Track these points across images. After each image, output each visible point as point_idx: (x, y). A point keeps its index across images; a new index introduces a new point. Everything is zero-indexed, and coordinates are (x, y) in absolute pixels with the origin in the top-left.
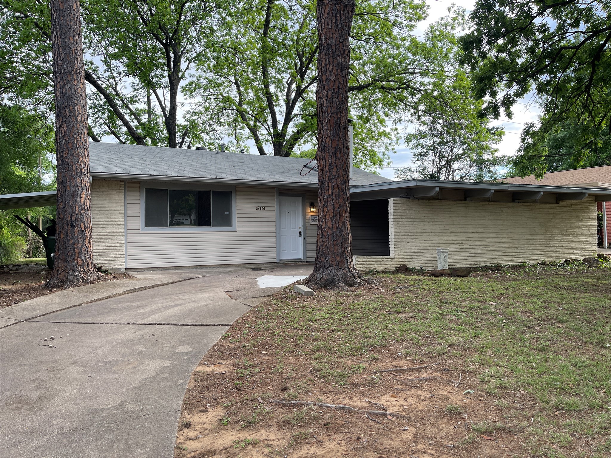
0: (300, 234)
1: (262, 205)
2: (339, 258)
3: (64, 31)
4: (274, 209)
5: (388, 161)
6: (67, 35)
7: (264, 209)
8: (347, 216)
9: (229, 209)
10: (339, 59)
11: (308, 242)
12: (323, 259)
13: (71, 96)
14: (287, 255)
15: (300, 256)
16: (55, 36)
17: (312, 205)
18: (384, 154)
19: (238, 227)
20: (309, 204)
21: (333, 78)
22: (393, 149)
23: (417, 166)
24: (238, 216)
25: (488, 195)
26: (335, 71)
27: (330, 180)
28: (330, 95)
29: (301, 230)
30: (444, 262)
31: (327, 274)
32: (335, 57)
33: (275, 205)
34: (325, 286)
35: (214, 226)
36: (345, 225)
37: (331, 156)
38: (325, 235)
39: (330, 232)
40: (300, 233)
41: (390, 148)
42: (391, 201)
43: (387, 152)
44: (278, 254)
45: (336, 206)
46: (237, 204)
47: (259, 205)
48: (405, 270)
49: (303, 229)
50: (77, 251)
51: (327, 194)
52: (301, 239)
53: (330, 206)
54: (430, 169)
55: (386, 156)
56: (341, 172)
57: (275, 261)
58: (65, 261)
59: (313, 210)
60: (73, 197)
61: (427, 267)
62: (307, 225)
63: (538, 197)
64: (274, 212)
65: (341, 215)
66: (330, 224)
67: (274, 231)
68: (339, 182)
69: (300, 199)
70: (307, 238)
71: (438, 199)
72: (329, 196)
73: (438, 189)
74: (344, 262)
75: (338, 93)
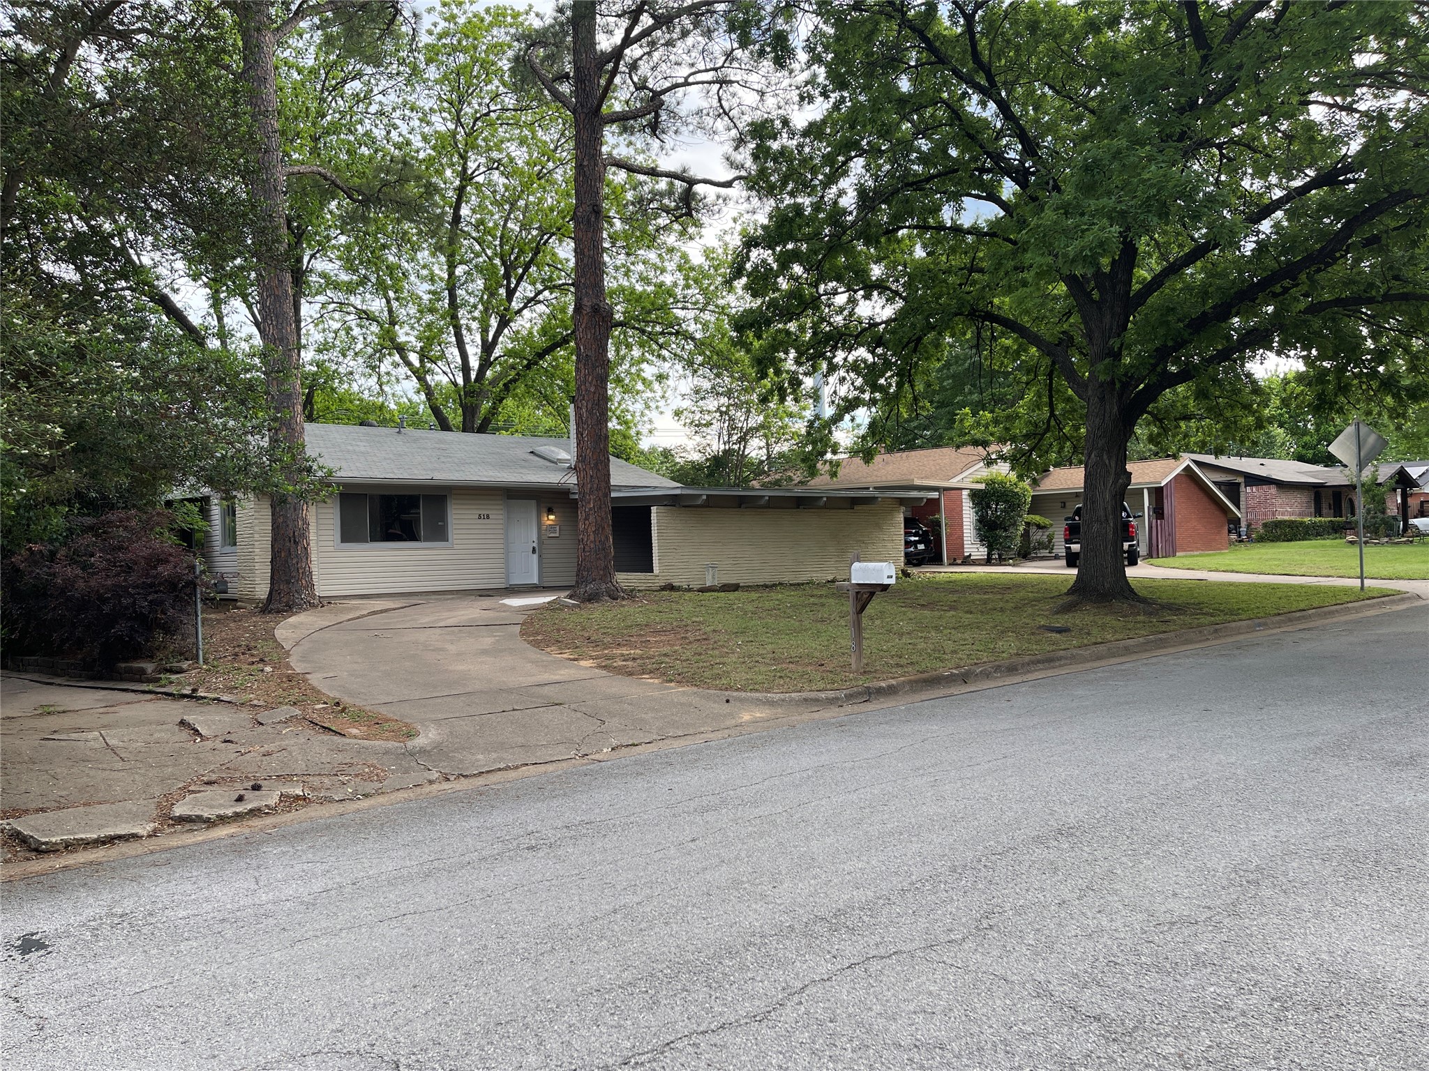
0: (534, 550)
1: (486, 512)
2: (601, 572)
3: (280, 321)
4: (501, 517)
5: (649, 427)
6: (284, 325)
7: (488, 517)
8: (609, 531)
9: (442, 517)
10: (599, 370)
11: (544, 561)
12: (585, 573)
13: (290, 395)
14: (517, 580)
15: (535, 581)
16: (269, 325)
17: (550, 511)
18: (642, 414)
19: (455, 542)
20: (545, 510)
21: (592, 389)
22: (657, 407)
23: (695, 443)
24: (455, 527)
25: (762, 502)
26: (594, 382)
27: (591, 492)
28: (590, 406)
29: (535, 545)
30: (713, 578)
31: (591, 588)
32: (594, 367)
33: (501, 512)
34: (589, 600)
35: (426, 540)
36: (607, 538)
37: (592, 468)
38: (587, 549)
39: (592, 546)
40: (534, 548)
41: (653, 405)
42: (654, 509)
43: (647, 412)
44: (507, 578)
45: (599, 519)
46: (454, 512)
47: (482, 512)
48: (671, 588)
49: (539, 543)
50: (301, 571)
51: (588, 506)
52: (535, 557)
53: (591, 519)
54: (715, 448)
55: (646, 419)
56: (603, 485)
57: (503, 586)
58: (288, 582)
59: (552, 517)
60: (295, 510)
61: (695, 585)
62: (543, 537)
63: (821, 503)
64: (501, 522)
65: (603, 528)
66: (592, 538)
67: (502, 546)
68: (601, 494)
69: (533, 502)
70: (544, 556)
71: (708, 507)
72: (590, 509)
73: (705, 497)
74: (606, 576)
75: (598, 404)
